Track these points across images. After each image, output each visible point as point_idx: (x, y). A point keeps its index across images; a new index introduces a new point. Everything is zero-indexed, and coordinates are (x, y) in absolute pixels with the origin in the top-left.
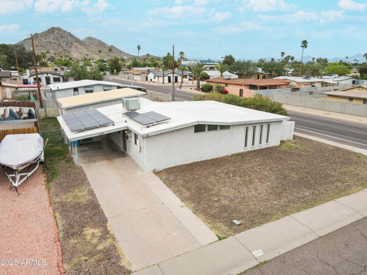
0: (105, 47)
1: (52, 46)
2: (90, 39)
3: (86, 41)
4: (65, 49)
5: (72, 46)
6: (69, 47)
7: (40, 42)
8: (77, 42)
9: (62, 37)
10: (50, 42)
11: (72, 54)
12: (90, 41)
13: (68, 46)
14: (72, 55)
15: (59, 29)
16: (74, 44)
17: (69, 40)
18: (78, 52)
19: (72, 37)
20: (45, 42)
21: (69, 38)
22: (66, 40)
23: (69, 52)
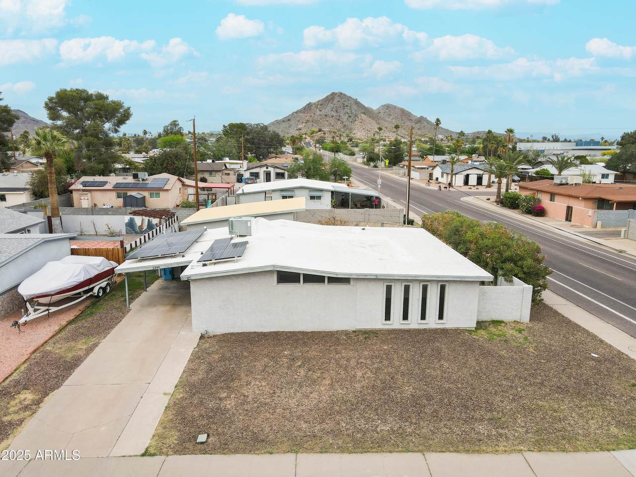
0: (411, 120)
1: (327, 121)
2: (388, 107)
3: (381, 111)
4: (346, 124)
5: (356, 120)
6: (352, 122)
7: (312, 115)
8: (364, 113)
9: (344, 106)
10: (326, 115)
11: (355, 132)
12: (388, 111)
13: (351, 120)
14: (355, 134)
15: (341, 95)
16: (359, 117)
17: (353, 111)
18: (364, 129)
19: (358, 106)
20: (320, 115)
21: (355, 107)
22: (349, 111)
23: (351, 129)
